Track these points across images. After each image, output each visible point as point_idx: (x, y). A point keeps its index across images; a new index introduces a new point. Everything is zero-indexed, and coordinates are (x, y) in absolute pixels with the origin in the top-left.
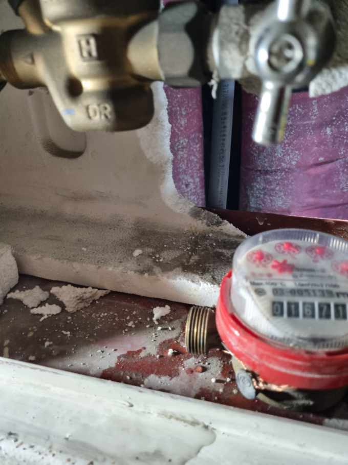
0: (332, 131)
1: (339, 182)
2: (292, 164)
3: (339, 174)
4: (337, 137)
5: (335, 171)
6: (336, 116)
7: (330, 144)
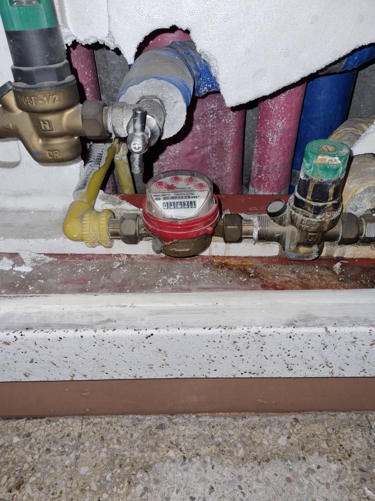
0: (200, 127)
1: (211, 163)
2: (176, 153)
3: (210, 158)
4: (205, 132)
5: (207, 156)
6: (202, 117)
7: (200, 137)
